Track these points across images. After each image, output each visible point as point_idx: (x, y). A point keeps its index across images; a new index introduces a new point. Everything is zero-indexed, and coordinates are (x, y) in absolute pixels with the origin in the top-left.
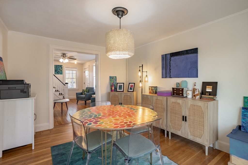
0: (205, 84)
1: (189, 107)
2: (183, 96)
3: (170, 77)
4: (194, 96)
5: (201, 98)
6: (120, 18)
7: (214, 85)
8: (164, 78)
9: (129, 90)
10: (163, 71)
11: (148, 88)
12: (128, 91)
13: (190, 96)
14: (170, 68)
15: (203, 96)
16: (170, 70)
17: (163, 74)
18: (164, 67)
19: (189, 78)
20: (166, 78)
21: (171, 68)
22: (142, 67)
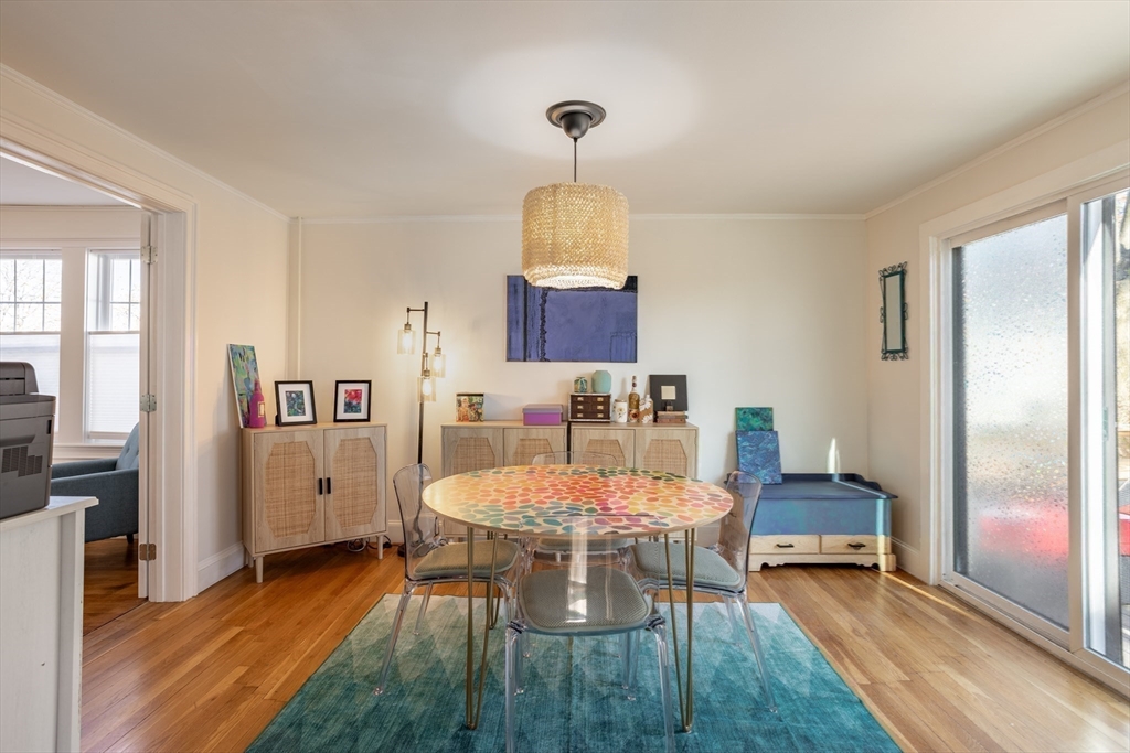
0: (656, 382)
1: (646, 447)
2: (609, 418)
3: (543, 359)
4: (635, 416)
5: (655, 420)
6: (576, 139)
7: (680, 382)
8: (518, 360)
9: (341, 415)
10: (513, 334)
11: (455, 398)
12: (336, 421)
13: (623, 419)
14: (543, 325)
15: (660, 413)
16: (543, 332)
17: (513, 346)
18: (517, 322)
19: (611, 361)
20: (525, 360)
21: (546, 328)
22: (425, 310)
